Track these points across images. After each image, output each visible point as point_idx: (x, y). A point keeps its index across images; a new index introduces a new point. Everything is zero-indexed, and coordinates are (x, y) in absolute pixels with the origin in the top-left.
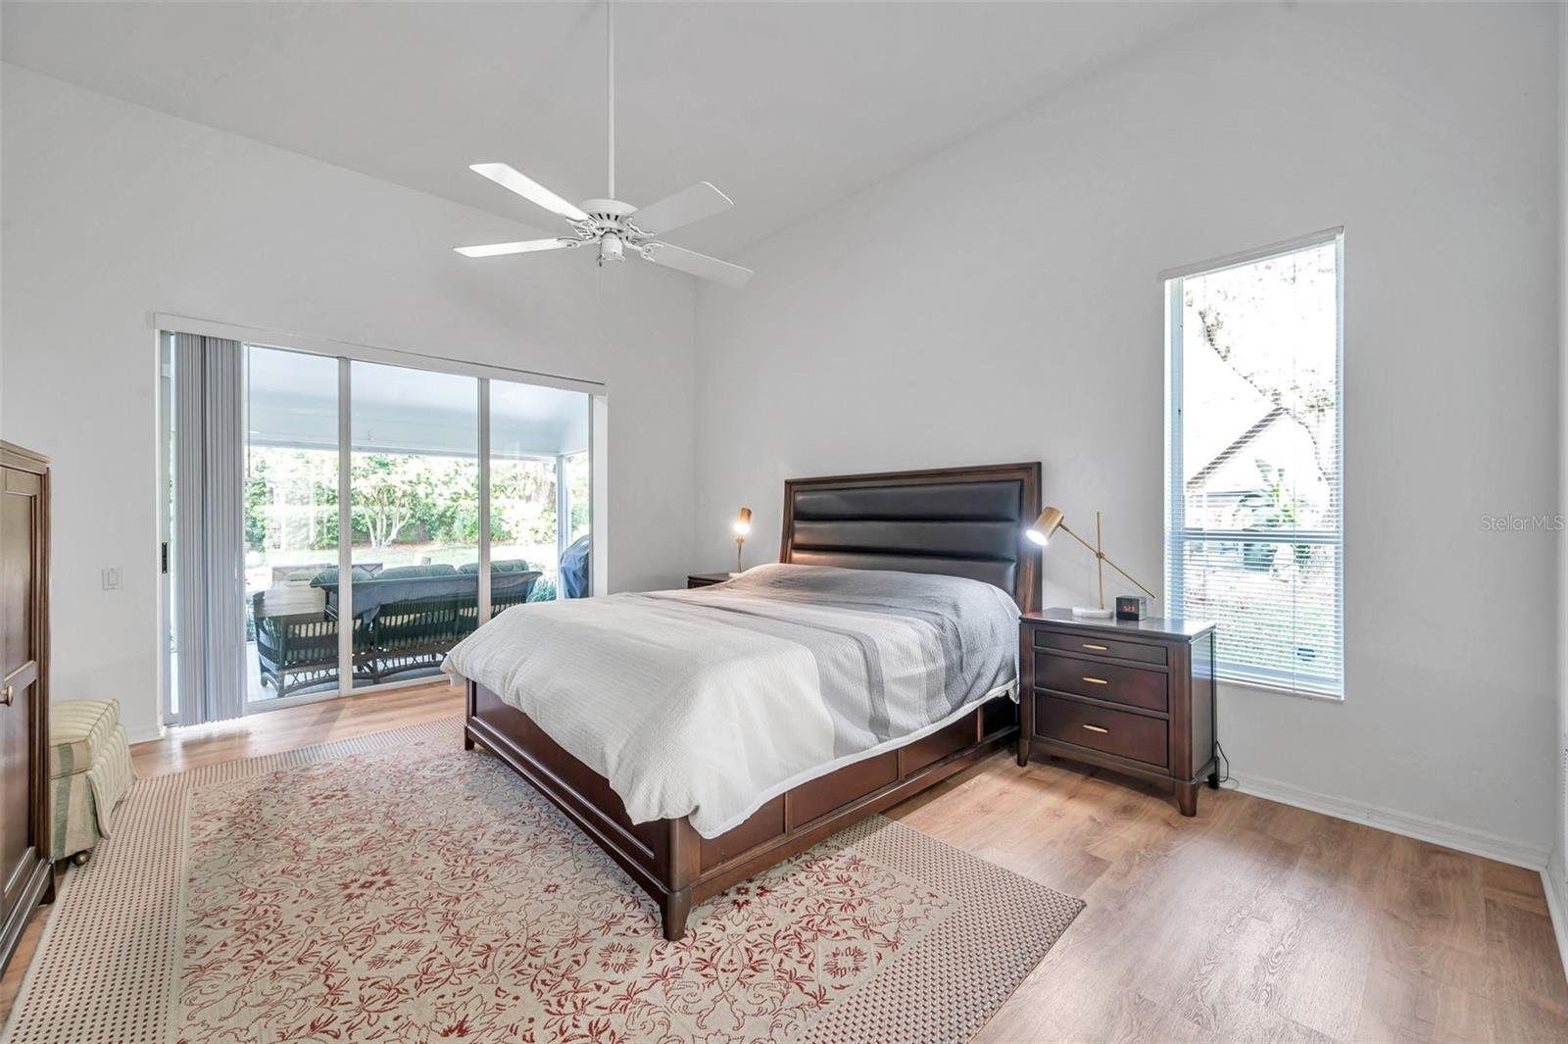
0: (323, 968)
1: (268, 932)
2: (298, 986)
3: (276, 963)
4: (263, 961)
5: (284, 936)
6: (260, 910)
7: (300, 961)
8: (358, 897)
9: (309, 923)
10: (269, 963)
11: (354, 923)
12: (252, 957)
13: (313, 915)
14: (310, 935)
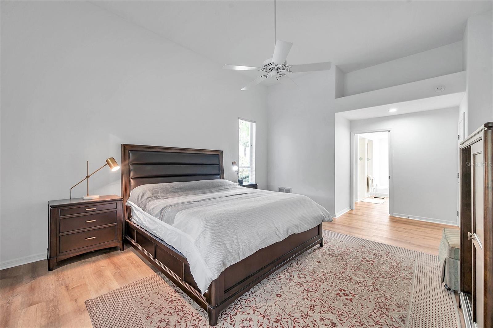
0: (374, 284)
1: (380, 304)
2: (382, 285)
3: (383, 294)
4: (386, 297)
5: (377, 299)
6: (379, 314)
7: (378, 290)
8: (352, 293)
9: (369, 297)
10: (385, 295)
11: (359, 288)
12: (388, 300)
13: (366, 298)
14: (371, 294)
